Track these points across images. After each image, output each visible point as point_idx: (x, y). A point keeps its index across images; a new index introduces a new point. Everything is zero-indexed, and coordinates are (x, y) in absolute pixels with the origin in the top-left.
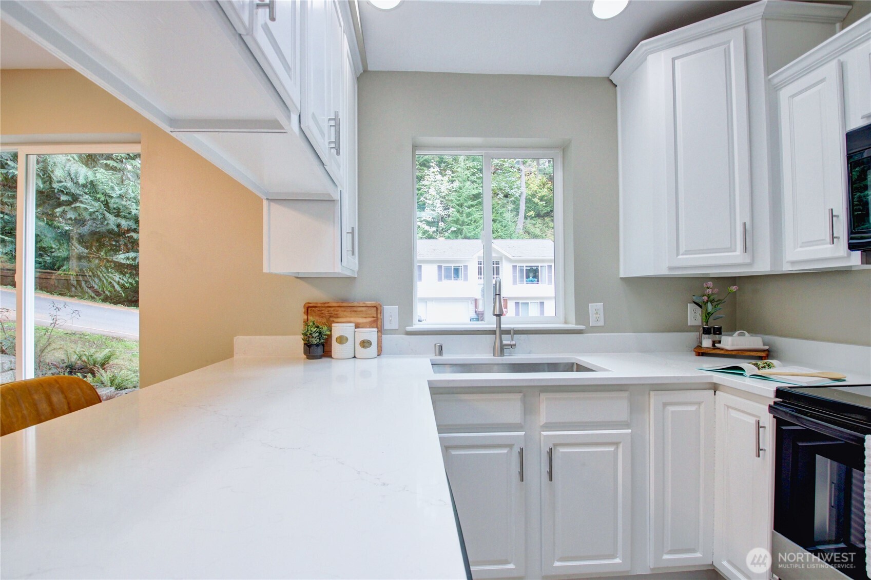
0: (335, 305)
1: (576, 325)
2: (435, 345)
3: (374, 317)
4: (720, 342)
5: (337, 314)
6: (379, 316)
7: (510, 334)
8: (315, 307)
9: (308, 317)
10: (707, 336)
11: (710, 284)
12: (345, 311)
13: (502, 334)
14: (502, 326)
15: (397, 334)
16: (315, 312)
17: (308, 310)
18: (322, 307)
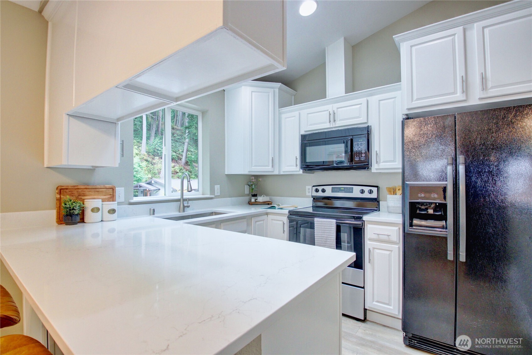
0: (82, 187)
1: (210, 195)
2: (150, 209)
3: (111, 195)
4: (257, 199)
5: (84, 194)
6: (114, 194)
7: (187, 201)
8: (67, 189)
9: (60, 197)
10: (253, 197)
11: (253, 178)
12: (90, 191)
13: (184, 201)
14: (184, 197)
15: (123, 205)
16: (67, 193)
17: (60, 191)
18: (72, 189)
